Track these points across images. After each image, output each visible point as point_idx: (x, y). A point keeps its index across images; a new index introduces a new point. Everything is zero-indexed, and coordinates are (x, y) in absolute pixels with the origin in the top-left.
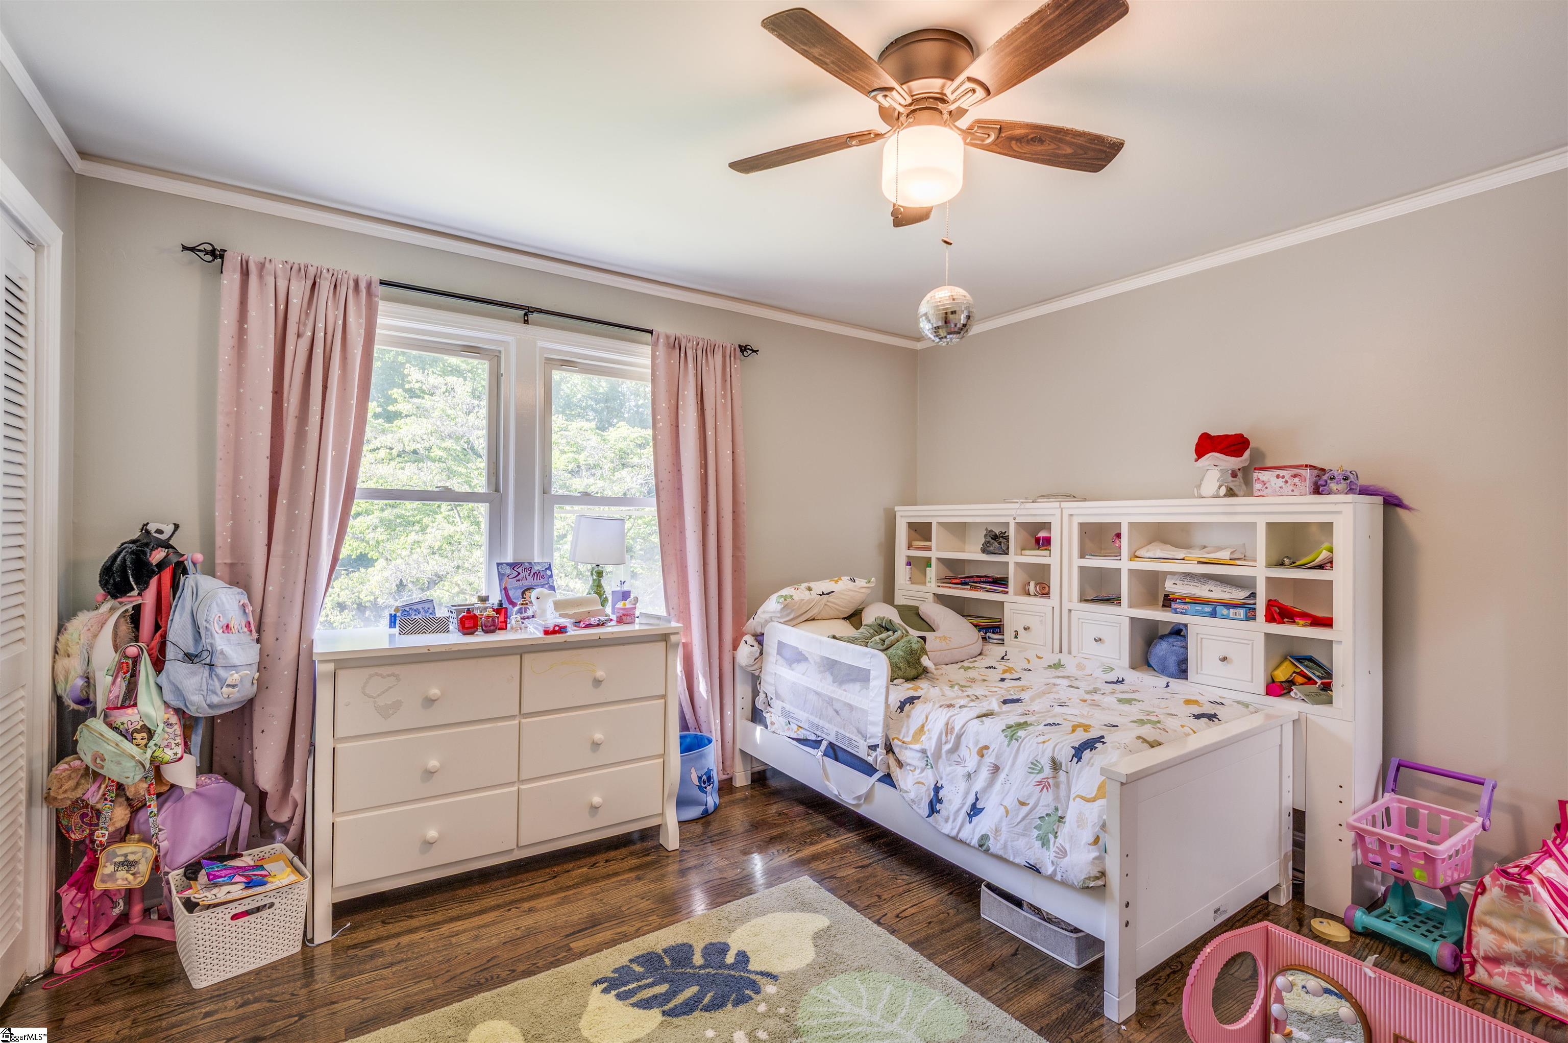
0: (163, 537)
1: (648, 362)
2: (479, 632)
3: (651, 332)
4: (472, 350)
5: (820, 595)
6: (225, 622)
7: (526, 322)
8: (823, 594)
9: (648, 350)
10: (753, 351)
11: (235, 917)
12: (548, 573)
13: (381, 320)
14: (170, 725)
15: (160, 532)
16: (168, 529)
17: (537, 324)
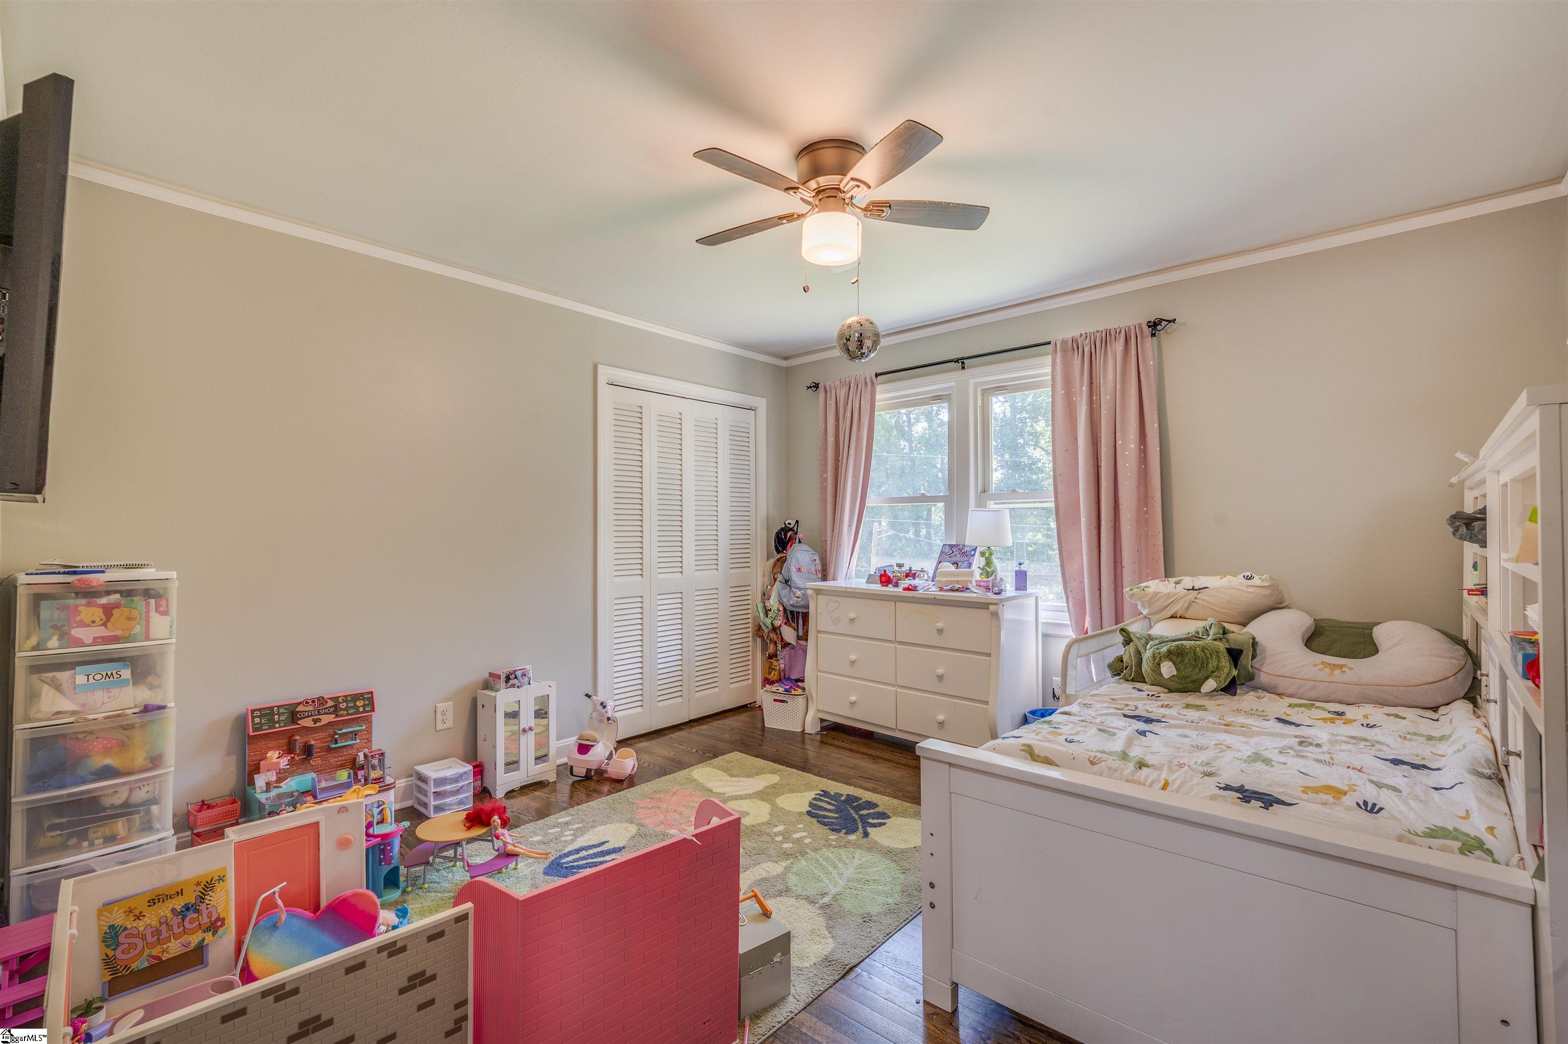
0: (791, 526)
1: (1049, 370)
2: (890, 586)
3: (1049, 343)
4: (938, 398)
5: (1189, 590)
6: (798, 567)
7: (963, 368)
8: (1193, 589)
9: (1048, 359)
10: (1169, 321)
11: (775, 700)
12: (973, 553)
13: (878, 397)
14: (779, 611)
15: (789, 524)
16: (793, 522)
17: (969, 367)
